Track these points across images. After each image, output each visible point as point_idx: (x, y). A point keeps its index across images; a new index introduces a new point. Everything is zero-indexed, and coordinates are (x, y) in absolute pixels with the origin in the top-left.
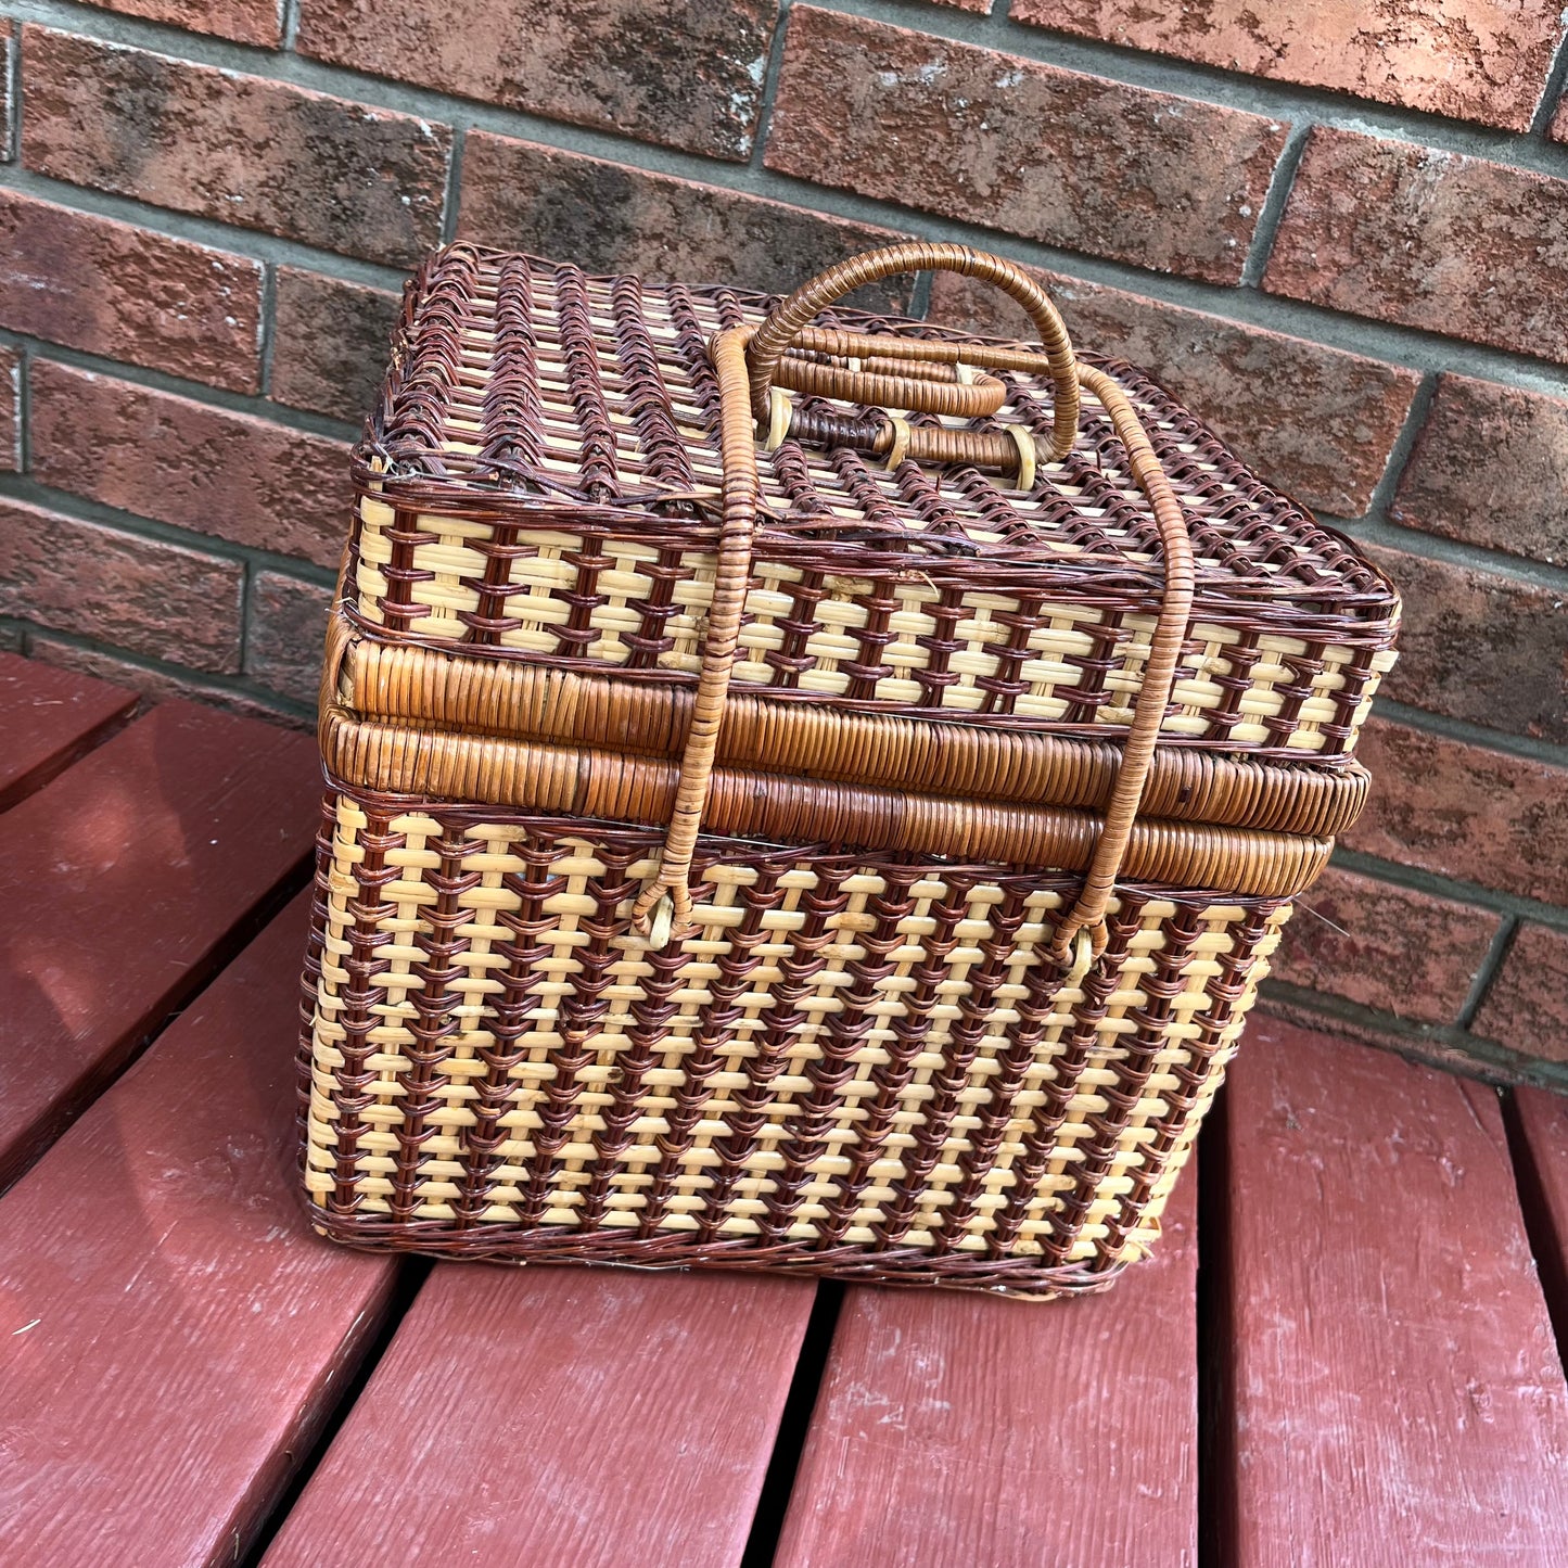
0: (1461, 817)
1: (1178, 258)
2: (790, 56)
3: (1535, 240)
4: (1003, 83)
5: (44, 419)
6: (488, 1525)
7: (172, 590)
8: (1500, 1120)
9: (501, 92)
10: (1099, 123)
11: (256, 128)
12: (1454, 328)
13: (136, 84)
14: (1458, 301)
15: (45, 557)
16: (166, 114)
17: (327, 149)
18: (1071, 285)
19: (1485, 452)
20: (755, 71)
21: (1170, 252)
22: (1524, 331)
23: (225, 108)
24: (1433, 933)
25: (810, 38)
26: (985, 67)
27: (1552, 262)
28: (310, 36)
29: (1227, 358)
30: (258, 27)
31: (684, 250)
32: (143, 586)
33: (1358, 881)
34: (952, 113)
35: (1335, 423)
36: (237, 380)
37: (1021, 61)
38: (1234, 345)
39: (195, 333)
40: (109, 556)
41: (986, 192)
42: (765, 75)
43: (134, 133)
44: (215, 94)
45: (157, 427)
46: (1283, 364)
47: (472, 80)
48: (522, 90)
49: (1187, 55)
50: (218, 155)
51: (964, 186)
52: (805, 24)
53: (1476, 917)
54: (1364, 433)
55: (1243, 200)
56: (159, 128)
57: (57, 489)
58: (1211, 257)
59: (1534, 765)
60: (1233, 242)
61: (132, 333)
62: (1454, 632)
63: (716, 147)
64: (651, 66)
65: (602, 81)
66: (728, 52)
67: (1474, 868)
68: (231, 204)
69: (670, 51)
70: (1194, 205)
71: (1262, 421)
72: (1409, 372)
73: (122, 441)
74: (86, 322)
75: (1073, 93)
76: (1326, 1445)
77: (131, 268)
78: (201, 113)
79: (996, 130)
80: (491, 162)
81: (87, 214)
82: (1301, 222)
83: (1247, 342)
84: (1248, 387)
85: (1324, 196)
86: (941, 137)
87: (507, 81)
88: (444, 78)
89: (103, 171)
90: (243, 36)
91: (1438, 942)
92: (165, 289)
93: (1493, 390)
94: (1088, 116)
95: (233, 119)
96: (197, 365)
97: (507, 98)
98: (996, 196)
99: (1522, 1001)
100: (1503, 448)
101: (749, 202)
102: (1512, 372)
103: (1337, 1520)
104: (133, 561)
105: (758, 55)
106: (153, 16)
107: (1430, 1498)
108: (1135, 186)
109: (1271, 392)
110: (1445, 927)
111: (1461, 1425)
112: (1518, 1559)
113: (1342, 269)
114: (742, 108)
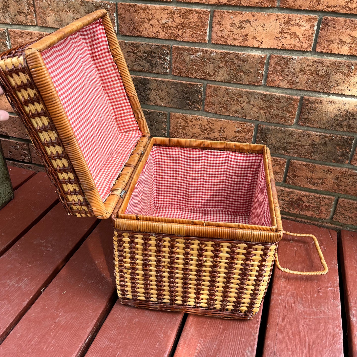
0: (323, 179)
1: (249, 82)
2: (173, 55)
3: (316, 70)
4: (212, 55)
6: (137, 320)
8: (336, 237)
10: (231, 59)
12: (304, 88)
14: (303, 83)
18: (231, 89)
19: (314, 110)
20: (168, 58)
21: (248, 81)
22: (317, 87)
24: (321, 202)
25: (177, 51)
26: (208, 52)
27: (320, 74)
29: (262, 99)
31: (160, 91)
33: (305, 193)
34: (204, 61)
35: (284, 108)
37: (215, 50)
38: (263, 96)
41: (212, 74)
42: (170, 58)
46: (272, 99)
49: (245, 45)
51: (208, 74)
52: (175, 49)
53: (329, 198)
54: (290, 109)
55: (260, 70)
58: (256, 81)
59: (335, 168)
60: (259, 78)
62: (314, 144)
63: (163, 72)
64: (149, 60)
65: (141, 63)
66: (163, 55)
67: (327, 189)
69: (152, 57)
70: (251, 72)
71: (271, 109)
72: (297, 97)
75: (225, 55)
76: (288, 301)
79: (212, 63)
82: (271, 72)
83: (265, 95)
84: (267, 103)
85: (275, 67)
86: (203, 65)
93: (313, 99)
94: (228, 58)
98: (214, 75)
99: (341, 213)
100: (317, 109)
101: (170, 81)
103: (287, 313)
105: (168, 55)
107: (306, 309)
108: (239, 69)
109: (271, 104)
110: (323, 200)
111: (315, 296)
112: (322, 319)
113: (281, 80)
114: (167, 65)
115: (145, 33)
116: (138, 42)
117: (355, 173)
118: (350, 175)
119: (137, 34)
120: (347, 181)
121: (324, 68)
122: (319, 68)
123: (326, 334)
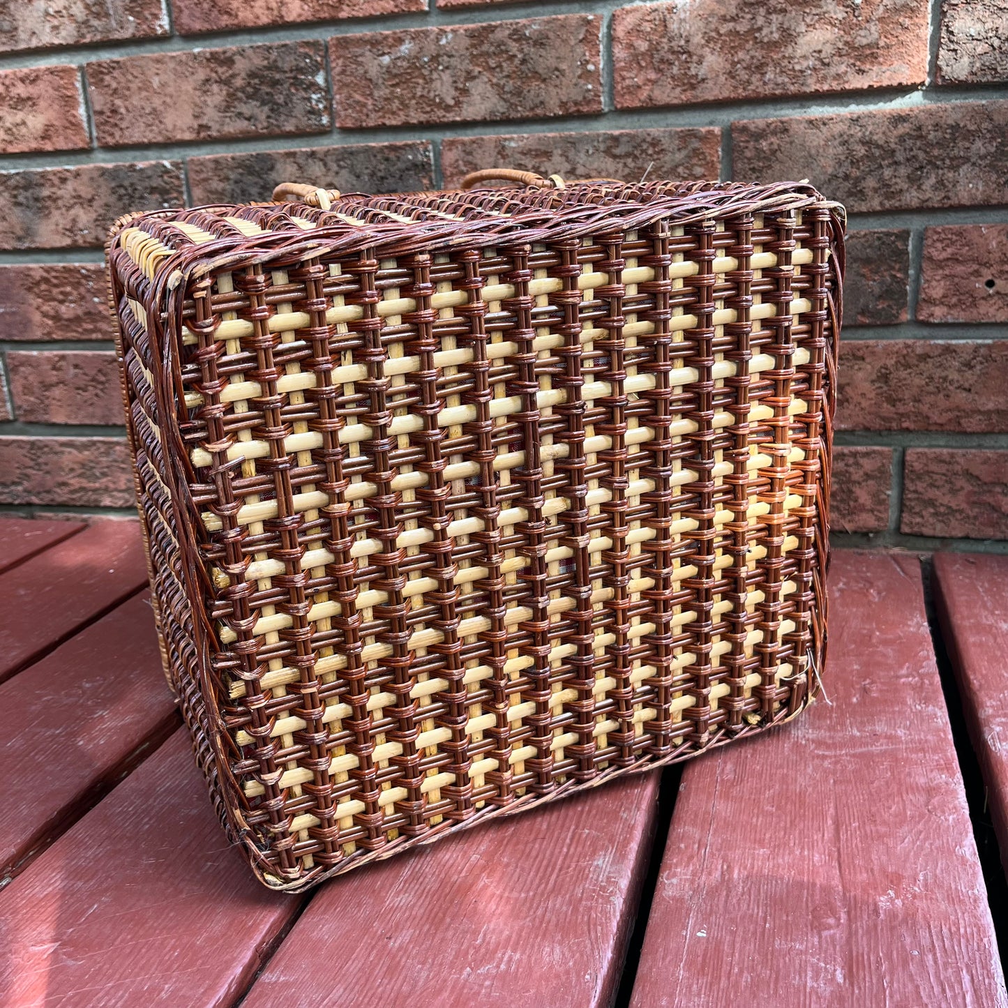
1: (563, 104)
2: (334, 65)
3: (752, 30)
4: (443, 42)
5: (18, 386)
7: (98, 463)
8: (918, 570)
9: (198, 133)
10: (499, 46)
11: (86, 192)
12: (726, 94)
13: (26, 188)
14: (722, 78)
15: (32, 463)
16: (43, 199)
17: (122, 191)
18: (512, 139)
19: (770, 160)
20: (320, 79)
21: (558, 102)
22: (765, 83)
23: (70, 186)
24: (851, 469)
25: (341, 52)
26: (432, 37)
27: (766, 40)
28: (102, 135)
29: (608, 152)
30: (76, 139)
32: (83, 465)
34: (423, 67)
35: (680, 170)
36: (105, 333)
37: (448, 28)
38: (609, 143)
39: (80, 312)
40: (62, 452)
41: (452, 102)
42: (326, 80)
43: (30, 214)
44: (64, 180)
45: (72, 371)
46: (640, 145)
47: (183, 131)
48: (208, 128)
50: (72, 212)
51: (440, 103)
52: (336, 46)
53: (874, 452)
55: (587, 62)
56: (41, 207)
57: (31, 423)
58: (580, 98)
59: (871, 342)
60: (590, 87)
61: (50, 322)
63: (310, 126)
64: (267, 94)
65: (246, 109)
66: (303, 74)
67: (860, 419)
68: (83, 236)
69: (274, 83)
70: (562, 73)
72: (712, 128)
73: (58, 383)
74: (26, 323)
75: (480, 34)
77: (43, 287)
78: (60, 193)
79: (447, 68)
80: (202, 171)
81: (17, 265)
82: (622, 64)
83: (616, 140)
84: (625, 165)
85: (630, 46)
86: (421, 81)
87: (201, 126)
88: (169, 135)
89: (19, 239)
90: (70, 146)
91: (857, 475)
92: (62, 293)
93: (761, 123)
94: (492, 44)
95: (75, 190)
96: (86, 330)
97: (202, 135)
99: (924, 501)
100: (779, 154)
101: (335, 149)
102: (772, 112)
104: (74, 452)
105: (318, 70)
106: (26, 150)
107: (823, 734)
108: (528, 73)
109: (640, 163)
110: (857, 464)
111: (855, 700)
112: (883, 754)
113: (654, 82)
114: (318, 101)
115: (246, 16)
116: (230, 45)
117: (937, 346)
118: (924, 357)
119: (225, 21)
120: (918, 381)
121: (774, 17)
122: (760, 21)
123: (899, 789)
